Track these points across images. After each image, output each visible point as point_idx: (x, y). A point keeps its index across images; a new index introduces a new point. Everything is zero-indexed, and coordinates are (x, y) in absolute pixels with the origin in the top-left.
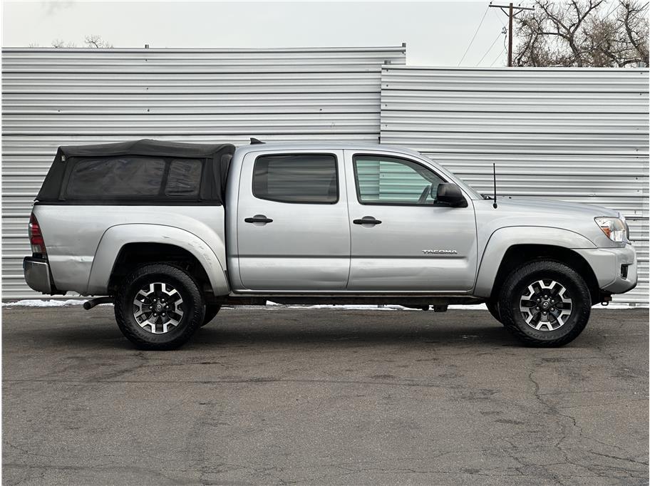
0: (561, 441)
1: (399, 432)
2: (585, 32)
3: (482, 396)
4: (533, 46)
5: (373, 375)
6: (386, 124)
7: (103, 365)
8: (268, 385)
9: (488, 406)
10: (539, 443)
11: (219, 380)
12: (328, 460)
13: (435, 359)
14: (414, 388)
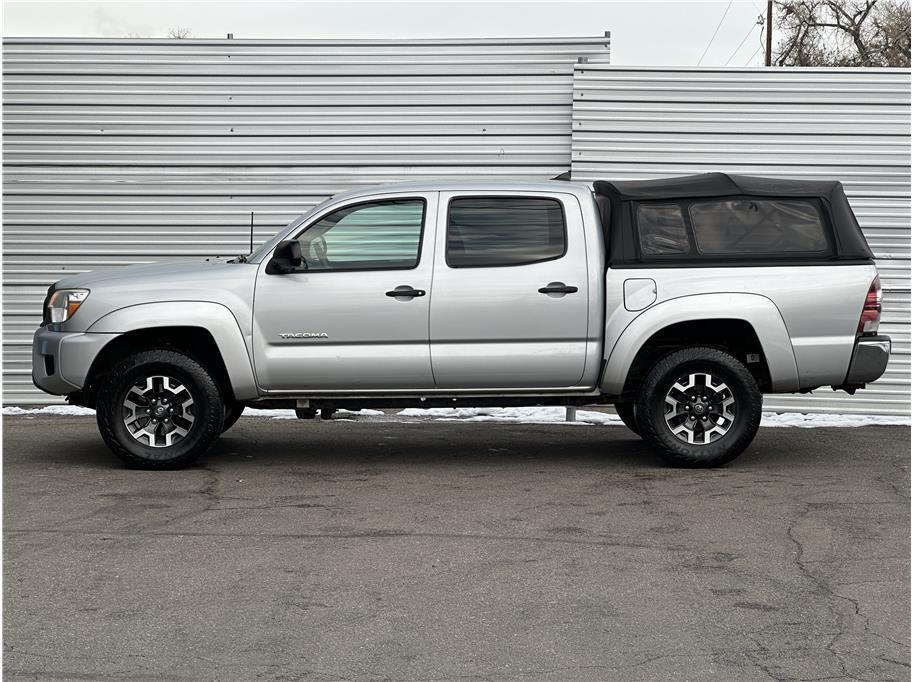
0: (836, 640)
1: (585, 621)
2: (876, 23)
3: (716, 564)
4: (801, 43)
5: (552, 526)
6: (580, 151)
7: (151, 506)
8: (392, 542)
9: (724, 581)
10: (802, 643)
11: (319, 533)
12: (472, 666)
13: (645, 503)
14: (612, 549)
